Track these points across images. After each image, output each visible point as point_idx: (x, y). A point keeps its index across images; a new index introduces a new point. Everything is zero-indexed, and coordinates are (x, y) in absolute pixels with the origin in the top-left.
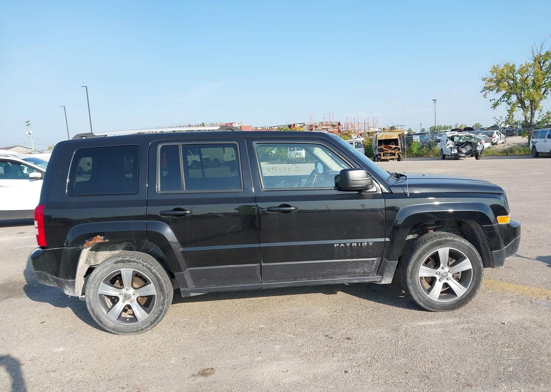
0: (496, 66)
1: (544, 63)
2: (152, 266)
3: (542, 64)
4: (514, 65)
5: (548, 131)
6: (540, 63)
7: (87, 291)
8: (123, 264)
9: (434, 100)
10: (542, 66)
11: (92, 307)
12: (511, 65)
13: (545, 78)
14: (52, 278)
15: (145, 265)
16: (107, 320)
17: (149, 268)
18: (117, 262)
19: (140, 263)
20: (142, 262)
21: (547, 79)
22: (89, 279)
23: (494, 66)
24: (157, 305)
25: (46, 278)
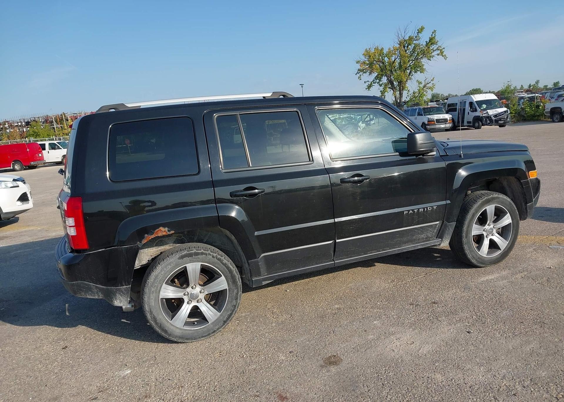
0: (368, 50)
1: (407, 47)
2: (222, 257)
3: (406, 48)
4: (382, 49)
5: (417, 109)
6: (404, 47)
7: (146, 297)
8: (190, 258)
9: (301, 85)
10: (406, 49)
11: (153, 315)
12: (380, 48)
13: (410, 61)
14: (97, 287)
15: (215, 256)
16: (172, 327)
17: (219, 259)
18: (182, 257)
19: (209, 254)
20: (211, 253)
21: (411, 61)
22: (149, 282)
23: (367, 49)
24: (230, 300)
25: (89, 289)
